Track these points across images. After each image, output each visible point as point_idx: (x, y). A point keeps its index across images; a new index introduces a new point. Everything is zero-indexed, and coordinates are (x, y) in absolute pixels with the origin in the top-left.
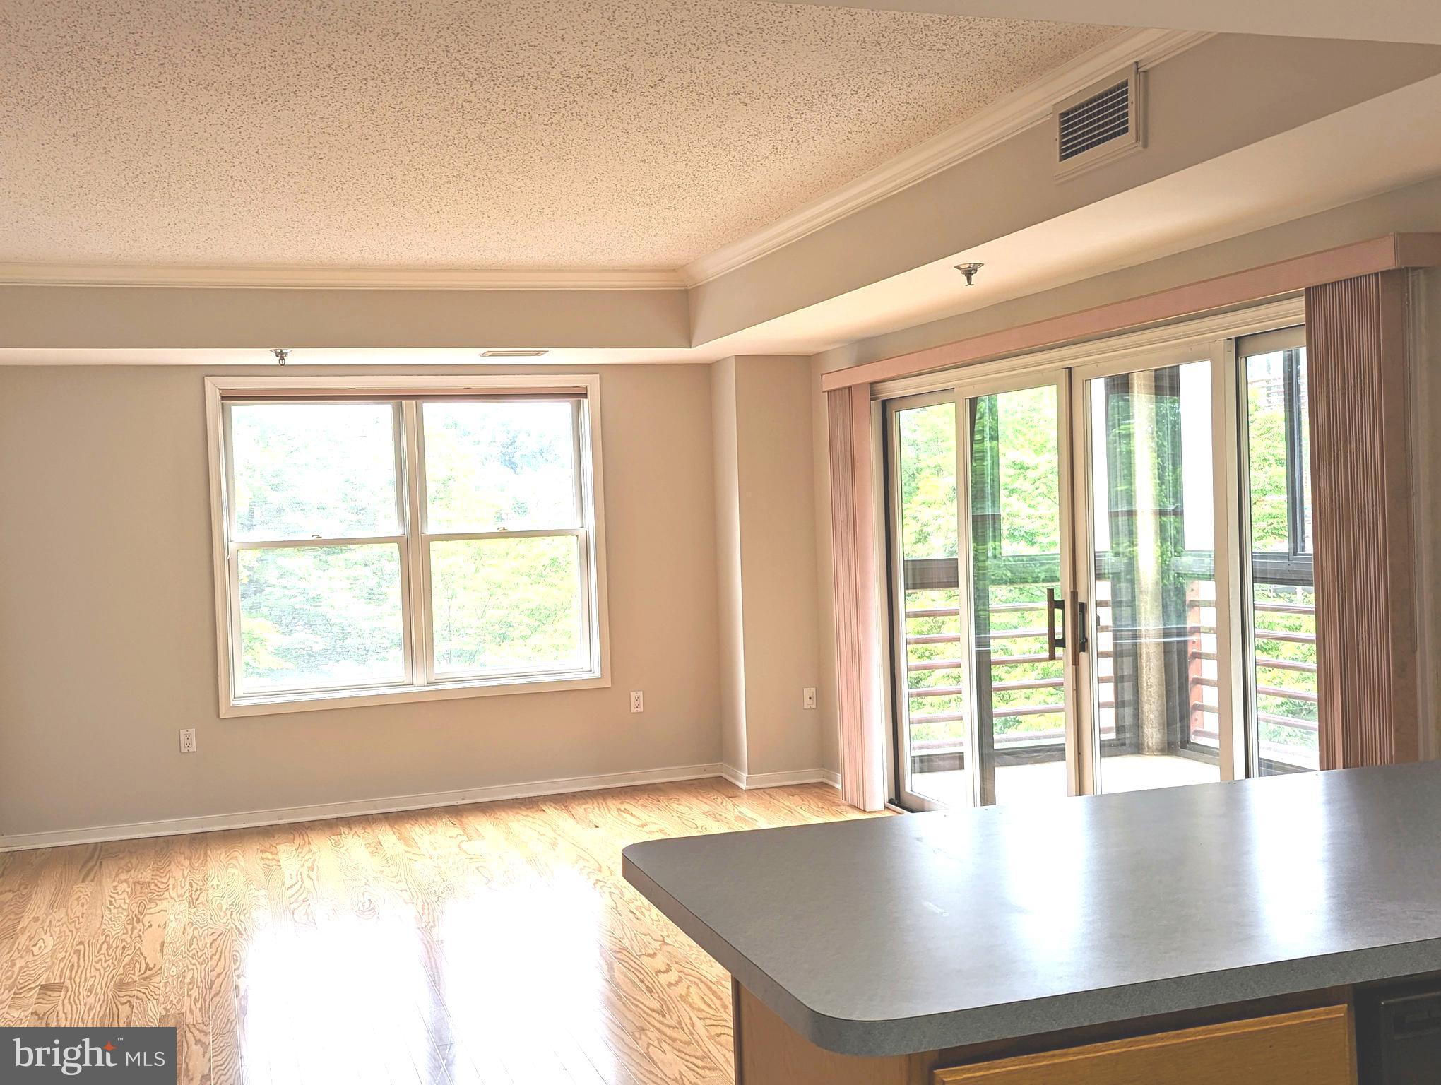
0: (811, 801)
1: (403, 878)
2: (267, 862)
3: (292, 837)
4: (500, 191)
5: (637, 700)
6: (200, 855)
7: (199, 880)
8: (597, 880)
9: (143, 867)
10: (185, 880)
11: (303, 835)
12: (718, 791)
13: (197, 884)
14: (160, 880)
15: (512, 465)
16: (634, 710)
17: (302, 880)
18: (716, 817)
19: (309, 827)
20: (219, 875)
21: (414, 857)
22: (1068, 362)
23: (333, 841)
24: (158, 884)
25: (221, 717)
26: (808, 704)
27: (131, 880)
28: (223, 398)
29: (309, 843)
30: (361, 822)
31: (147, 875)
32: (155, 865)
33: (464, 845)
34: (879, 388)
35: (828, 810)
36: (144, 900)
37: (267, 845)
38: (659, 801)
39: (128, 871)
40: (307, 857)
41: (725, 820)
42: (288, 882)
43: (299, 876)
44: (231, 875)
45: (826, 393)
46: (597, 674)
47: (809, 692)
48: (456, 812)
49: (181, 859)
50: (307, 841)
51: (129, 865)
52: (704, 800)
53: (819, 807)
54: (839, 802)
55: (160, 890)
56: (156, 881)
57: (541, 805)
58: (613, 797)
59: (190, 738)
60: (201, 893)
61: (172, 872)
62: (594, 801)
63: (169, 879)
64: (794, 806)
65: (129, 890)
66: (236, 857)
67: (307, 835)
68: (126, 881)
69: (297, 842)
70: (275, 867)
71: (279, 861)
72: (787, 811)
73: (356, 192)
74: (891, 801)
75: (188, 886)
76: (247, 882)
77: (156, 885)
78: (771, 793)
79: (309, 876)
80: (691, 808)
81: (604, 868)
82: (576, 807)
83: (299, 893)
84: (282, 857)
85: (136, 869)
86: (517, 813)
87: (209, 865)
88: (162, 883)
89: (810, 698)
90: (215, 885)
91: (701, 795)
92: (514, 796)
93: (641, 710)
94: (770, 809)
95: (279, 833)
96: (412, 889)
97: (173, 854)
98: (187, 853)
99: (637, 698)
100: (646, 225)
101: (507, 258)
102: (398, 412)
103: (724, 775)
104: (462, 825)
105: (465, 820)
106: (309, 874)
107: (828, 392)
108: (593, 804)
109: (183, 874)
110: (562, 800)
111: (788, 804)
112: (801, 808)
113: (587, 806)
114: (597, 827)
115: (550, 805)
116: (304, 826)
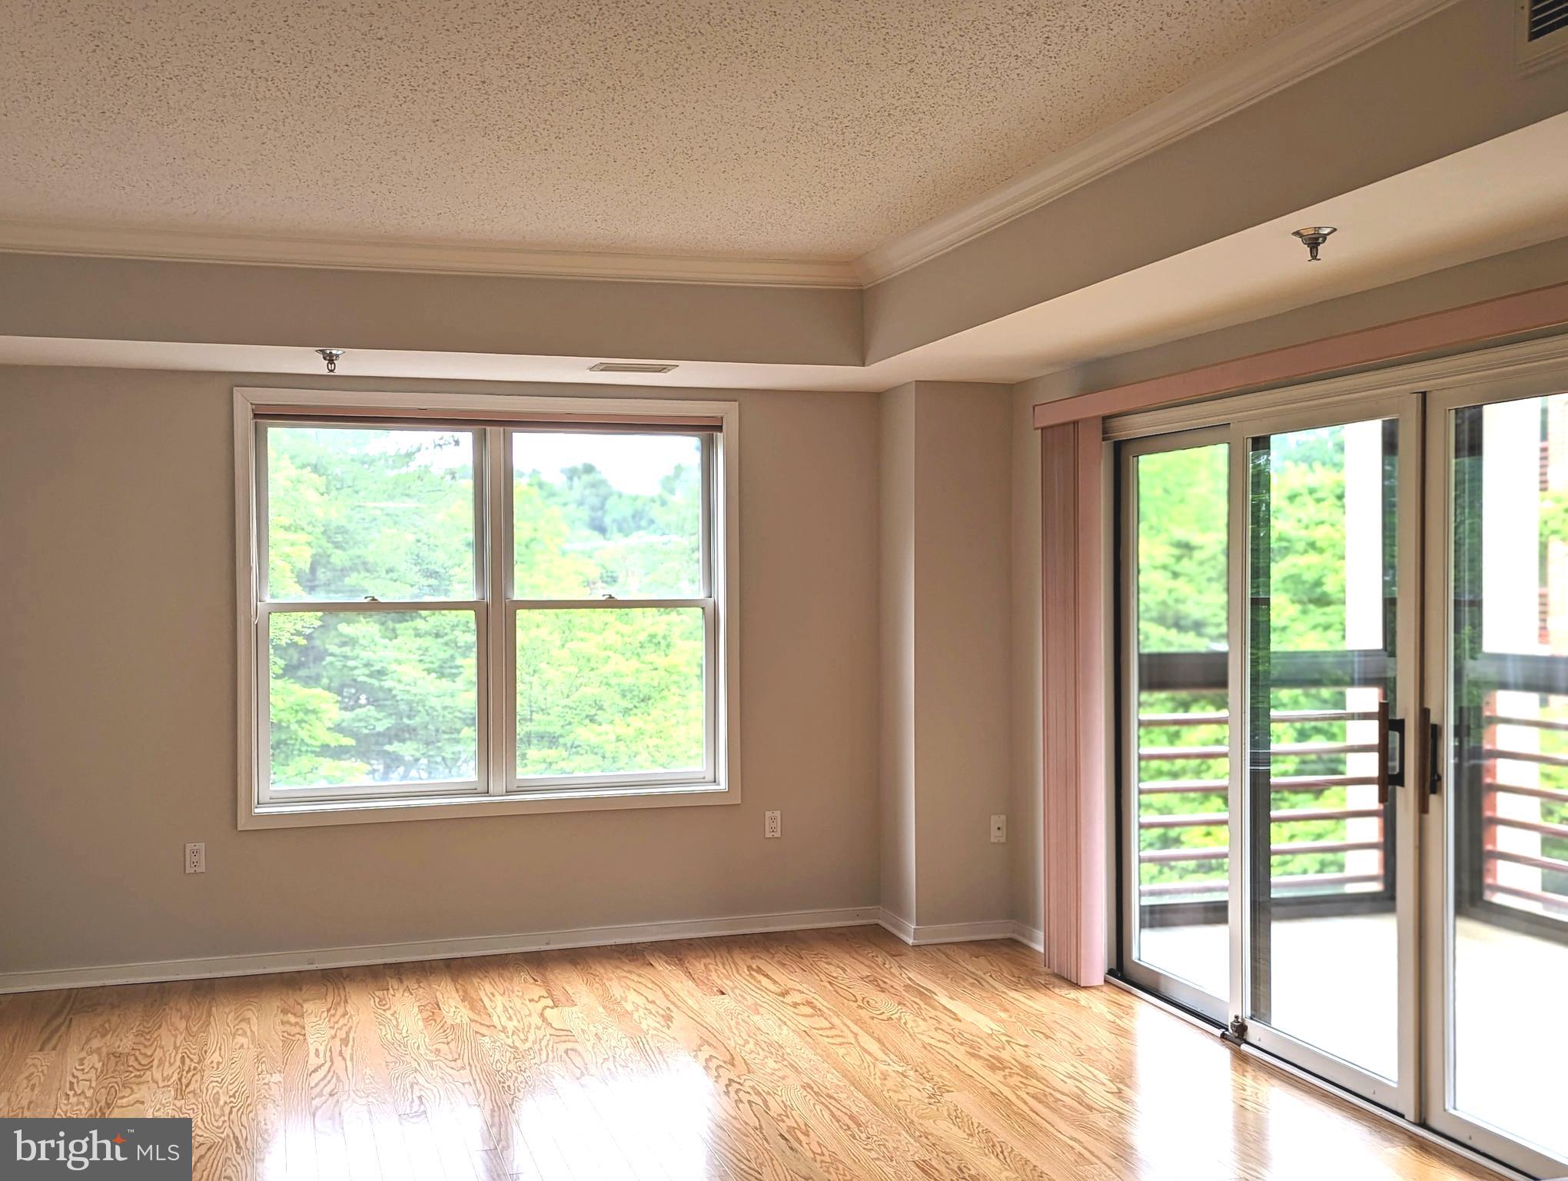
0: (1002, 967)
1: (467, 1064)
2: (287, 1028)
3: (323, 990)
4: (636, 114)
5: (773, 822)
6: (202, 1013)
7: (195, 1054)
8: (729, 1080)
9: (125, 1029)
10: (177, 1053)
11: (338, 989)
12: (876, 945)
13: (192, 1060)
14: (143, 1051)
15: (602, 530)
16: (769, 835)
17: (332, 1060)
18: (879, 986)
19: (348, 976)
20: (223, 1047)
21: (484, 1030)
22: (1422, 384)
23: (377, 1000)
24: (140, 1058)
25: (239, 829)
26: (997, 836)
27: (104, 1050)
28: (256, 416)
29: (346, 1002)
30: (415, 972)
31: (125, 1042)
32: (141, 1028)
33: (548, 1013)
34: (1114, 424)
35: (1027, 980)
36: (116, 1083)
37: (291, 1002)
38: (802, 958)
39: (103, 1036)
40: (341, 1022)
41: (892, 991)
42: (313, 1061)
43: (328, 1054)
44: (237, 1047)
45: (1040, 431)
46: (723, 785)
47: (998, 820)
48: (538, 962)
49: (175, 1018)
50: (343, 997)
51: (107, 1025)
52: (860, 958)
53: (1014, 976)
54: (1041, 970)
55: (140, 1068)
56: (137, 1053)
57: (649, 958)
58: (740, 947)
59: (197, 855)
60: (193, 1075)
61: (161, 1039)
62: (716, 953)
63: (155, 1050)
64: (980, 973)
65: (99, 1065)
66: (249, 1019)
67: (344, 988)
68: (98, 1050)
69: (330, 999)
70: (298, 1036)
71: (304, 1028)
72: (973, 981)
73: (433, 108)
74: (1111, 972)
75: (178, 1063)
76: (259, 1059)
77: (136, 1059)
78: (948, 951)
79: (341, 1054)
80: (844, 970)
81: (738, 1061)
82: (694, 961)
83: (326, 1082)
84: (309, 1021)
85: (115, 1031)
86: (617, 967)
87: (211, 1031)
88: (145, 1055)
89: (999, 829)
90: (215, 1061)
91: (857, 952)
92: (611, 942)
93: (778, 835)
94: (950, 976)
95: (307, 984)
96: (478, 1082)
97: (167, 1009)
98: (185, 1009)
99: (773, 819)
100: (827, 185)
101: (632, 234)
102: (480, 443)
103: (881, 922)
104: (546, 984)
105: (550, 976)
106: (341, 1051)
107: (1042, 429)
108: (715, 957)
109: (175, 1043)
110: (677, 951)
111: (973, 970)
112: (991, 976)
113: (708, 960)
114: (723, 993)
115: (660, 957)
116: (341, 974)
